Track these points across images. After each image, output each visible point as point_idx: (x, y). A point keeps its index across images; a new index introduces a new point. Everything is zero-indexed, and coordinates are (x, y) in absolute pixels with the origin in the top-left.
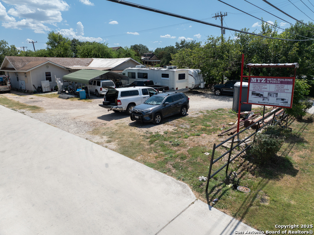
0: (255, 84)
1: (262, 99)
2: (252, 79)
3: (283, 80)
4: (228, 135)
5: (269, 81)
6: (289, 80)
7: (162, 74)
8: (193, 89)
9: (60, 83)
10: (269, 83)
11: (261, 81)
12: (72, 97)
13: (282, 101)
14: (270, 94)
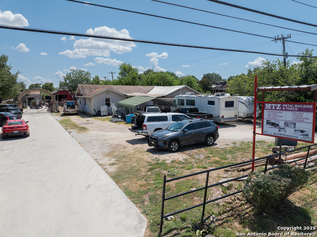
0: (270, 111)
1: (278, 130)
2: (267, 105)
3: (301, 106)
4: (238, 171)
5: (285, 108)
6: (308, 106)
7: (209, 101)
8: (245, 118)
9: (114, 108)
10: (285, 110)
11: (276, 107)
12: (120, 121)
13: (302, 134)
14: (286, 124)
